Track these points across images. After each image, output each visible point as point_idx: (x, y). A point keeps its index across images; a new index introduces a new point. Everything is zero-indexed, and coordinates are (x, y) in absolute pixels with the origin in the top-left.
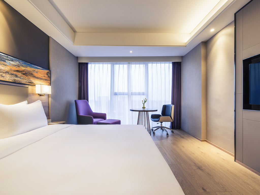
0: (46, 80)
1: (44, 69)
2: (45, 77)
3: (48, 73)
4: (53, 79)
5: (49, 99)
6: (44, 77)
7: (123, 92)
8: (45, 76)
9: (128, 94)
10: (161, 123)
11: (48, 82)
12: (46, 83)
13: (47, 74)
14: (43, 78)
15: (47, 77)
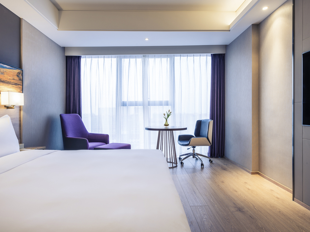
0: (16, 84)
1: (13, 68)
2: (14, 81)
3: (19, 74)
4: (26, 83)
5: (20, 112)
6: (13, 80)
8: (15, 78)
9: (143, 104)
11: (20, 87)
12: (17, 88)
13: (18, 76)
14: (12, 81)
15: (18, 80)
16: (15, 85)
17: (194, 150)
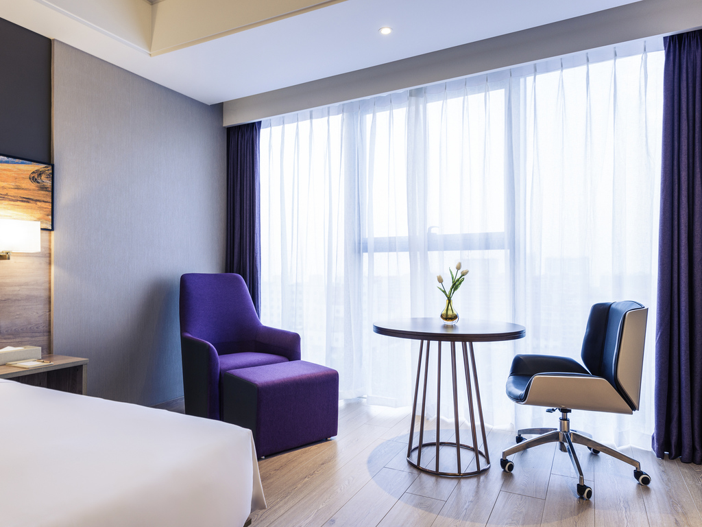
0: (27, 200)
1: (17, 160)
2: (21, 191)
3: (40, 175)
4: (66, 194)
5: (50, 269)
6: (16, 191)
7: (390, 238)
8: (24, 186)
9: (409, 246)
10: (565, 411)
11: (41, 208)
12: (30, 211)
13: (33, 179)
14: (12, 193)
15: (34, 190)
16: (22, 201)
17: (564, 419)
